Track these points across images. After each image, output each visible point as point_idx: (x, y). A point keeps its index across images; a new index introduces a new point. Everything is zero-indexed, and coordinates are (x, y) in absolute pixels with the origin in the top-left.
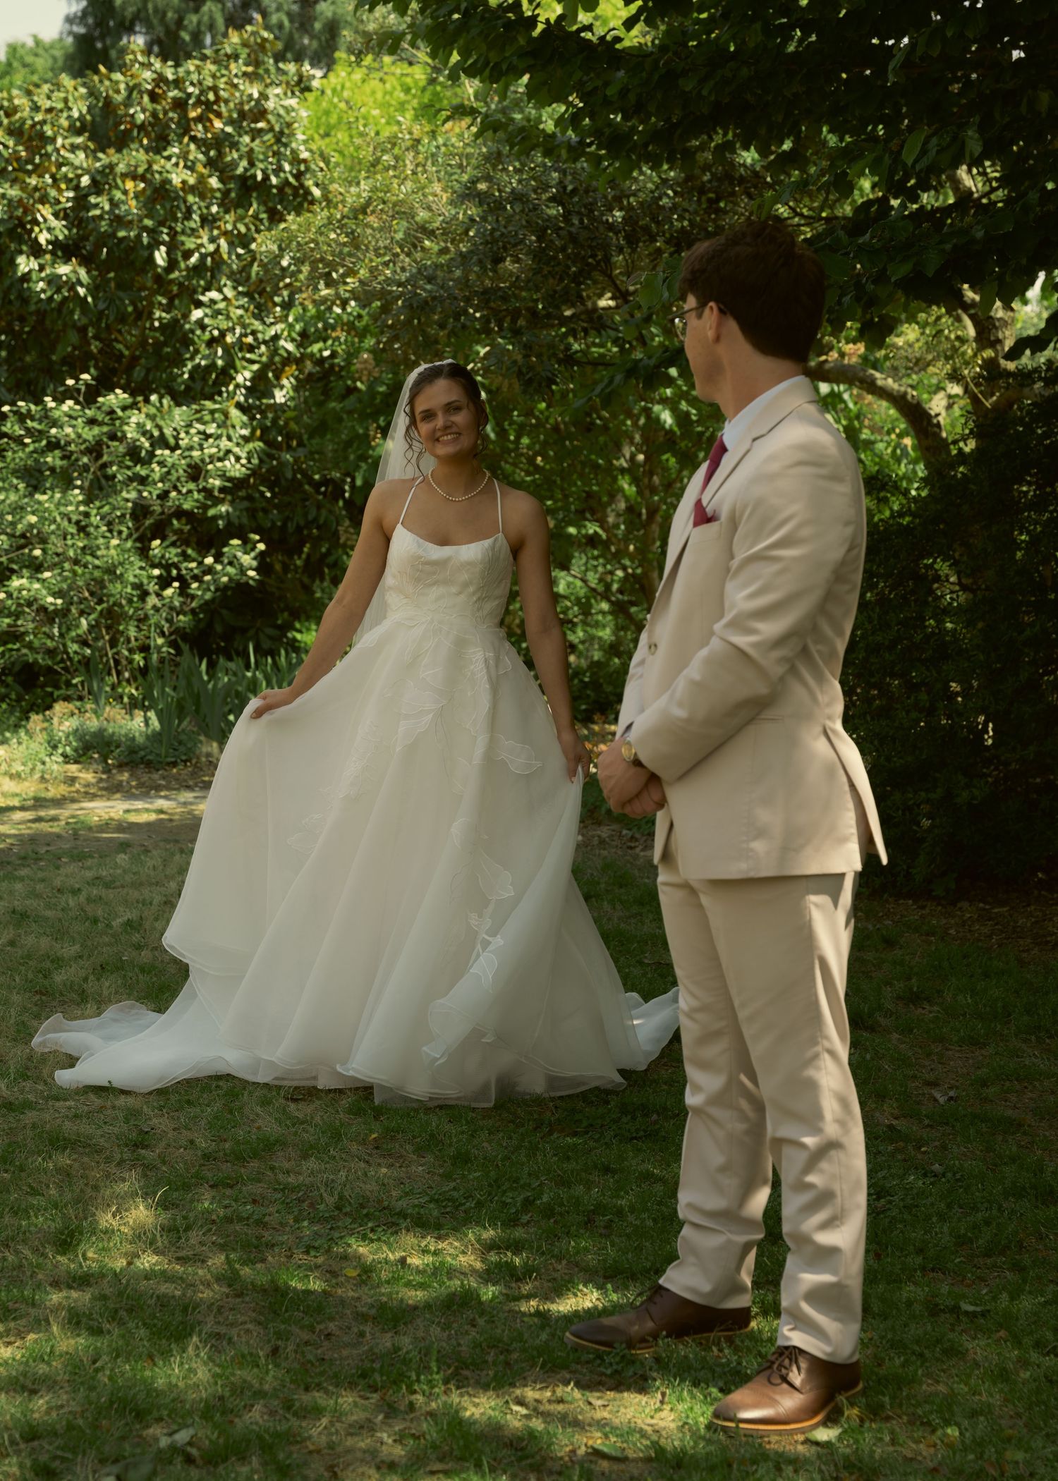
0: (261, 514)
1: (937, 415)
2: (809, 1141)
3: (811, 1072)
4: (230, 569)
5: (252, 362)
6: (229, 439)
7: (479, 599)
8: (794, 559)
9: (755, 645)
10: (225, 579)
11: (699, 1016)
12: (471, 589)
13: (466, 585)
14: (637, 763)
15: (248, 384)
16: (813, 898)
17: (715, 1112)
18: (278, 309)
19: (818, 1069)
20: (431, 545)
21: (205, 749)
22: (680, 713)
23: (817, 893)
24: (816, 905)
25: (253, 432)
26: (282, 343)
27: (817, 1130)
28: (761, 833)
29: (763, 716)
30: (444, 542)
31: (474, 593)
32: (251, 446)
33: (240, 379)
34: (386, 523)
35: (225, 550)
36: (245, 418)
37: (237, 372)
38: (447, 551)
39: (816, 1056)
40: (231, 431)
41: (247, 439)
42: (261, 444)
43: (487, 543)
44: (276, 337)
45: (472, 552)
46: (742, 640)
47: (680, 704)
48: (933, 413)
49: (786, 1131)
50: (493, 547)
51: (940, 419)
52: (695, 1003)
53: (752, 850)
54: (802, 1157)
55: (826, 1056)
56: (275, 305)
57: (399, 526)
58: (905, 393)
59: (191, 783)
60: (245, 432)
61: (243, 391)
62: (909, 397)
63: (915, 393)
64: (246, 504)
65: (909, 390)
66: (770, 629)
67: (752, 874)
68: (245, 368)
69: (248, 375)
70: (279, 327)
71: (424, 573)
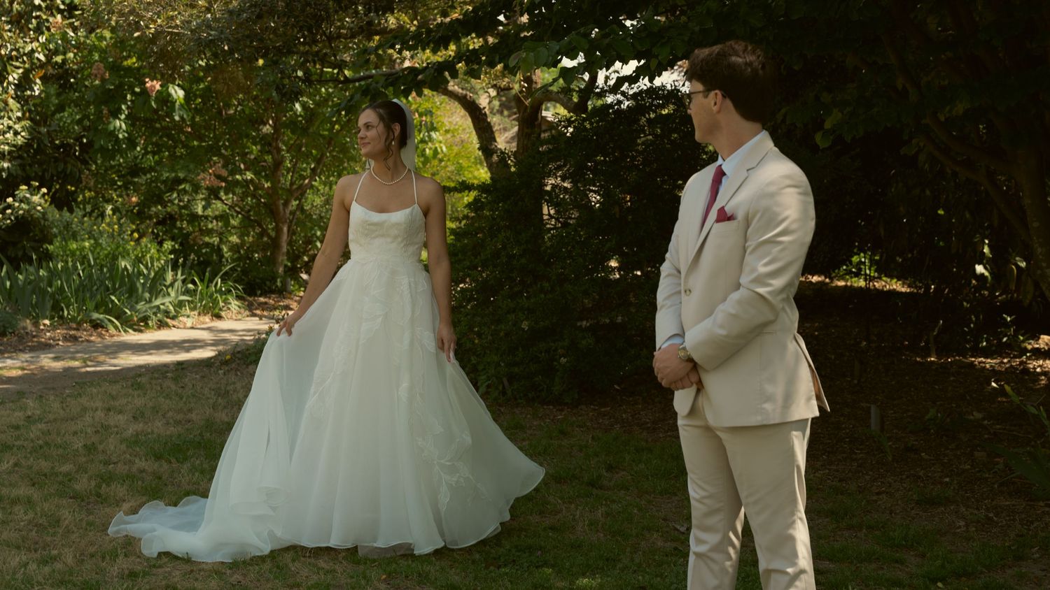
0: (28, 168)
1: (484, 108)
2: (790, 570)
3: (791, 531)
4: (23, 206)
5: (18, 68)
6: (10, 118)
7: (405, 245)
8: (790, 242)
9: (770, 293)
10: (21, 212)
11: (706, 501)
12: (400, 239)
13: (396, 237)
14: (690, 360)
15: (16, 82)
16: (794, 433)
17: (714, 555)
18: (32, 32)
19: (794, 529)
20: (373, 213)
21: (22, 324)
22: (722, 332)
23: (796, 430)
24: (796, 437)
25: (24, 114)
26: (36, 55)
27: (794, 564)
28: (769, 399)
29: (765, 331)
30: (382, 210)
31: (402, 242)
32: (23, 123)
33: (11, 79)
34: (346, 202)
35: (17, 192)
36: (19, 105)
37: (8, 74)
38: (384, 216)
39: (794, 522)
40: (10, 114)
41: (19, 119)
42: (29, 122)
43: (408, 211)
44: (33, 51)
45: (399, 217)
46: (762, 290)
47: (721, 326)
48: (482, 107)
49: (775, 565)
50: (411, 213)
51: (486, 110)
52: (703, 493)
53: (764, 409)
54: (787, 578)
55: (799, 521)
56: (30, 30)
57: (354, 202)
58: (466, 95)
59: (21, 348)
60: (19, 114)
61: (13, 87)
62: (468, 97)
63: (471, 95)
64: (19, 161)
65: (468, 93)
66: (778, 283)
67: (765, 423)
68: (13, 72)
69: (16, 76)
70: (35, 45)
71: (371, 230)
